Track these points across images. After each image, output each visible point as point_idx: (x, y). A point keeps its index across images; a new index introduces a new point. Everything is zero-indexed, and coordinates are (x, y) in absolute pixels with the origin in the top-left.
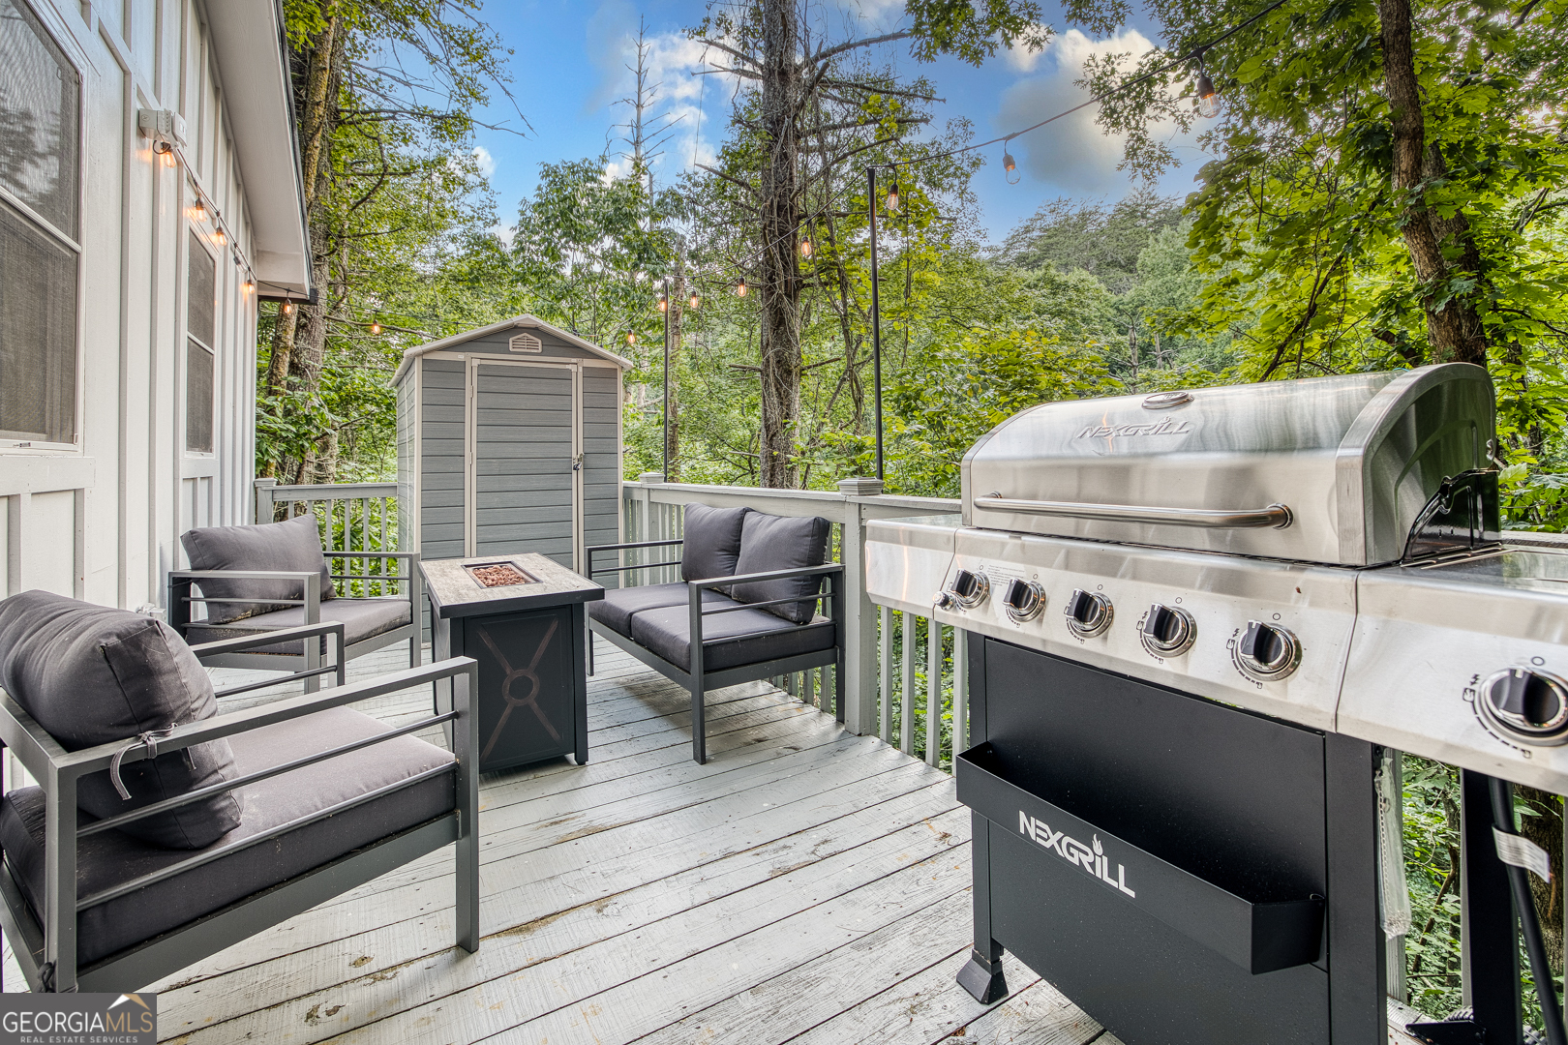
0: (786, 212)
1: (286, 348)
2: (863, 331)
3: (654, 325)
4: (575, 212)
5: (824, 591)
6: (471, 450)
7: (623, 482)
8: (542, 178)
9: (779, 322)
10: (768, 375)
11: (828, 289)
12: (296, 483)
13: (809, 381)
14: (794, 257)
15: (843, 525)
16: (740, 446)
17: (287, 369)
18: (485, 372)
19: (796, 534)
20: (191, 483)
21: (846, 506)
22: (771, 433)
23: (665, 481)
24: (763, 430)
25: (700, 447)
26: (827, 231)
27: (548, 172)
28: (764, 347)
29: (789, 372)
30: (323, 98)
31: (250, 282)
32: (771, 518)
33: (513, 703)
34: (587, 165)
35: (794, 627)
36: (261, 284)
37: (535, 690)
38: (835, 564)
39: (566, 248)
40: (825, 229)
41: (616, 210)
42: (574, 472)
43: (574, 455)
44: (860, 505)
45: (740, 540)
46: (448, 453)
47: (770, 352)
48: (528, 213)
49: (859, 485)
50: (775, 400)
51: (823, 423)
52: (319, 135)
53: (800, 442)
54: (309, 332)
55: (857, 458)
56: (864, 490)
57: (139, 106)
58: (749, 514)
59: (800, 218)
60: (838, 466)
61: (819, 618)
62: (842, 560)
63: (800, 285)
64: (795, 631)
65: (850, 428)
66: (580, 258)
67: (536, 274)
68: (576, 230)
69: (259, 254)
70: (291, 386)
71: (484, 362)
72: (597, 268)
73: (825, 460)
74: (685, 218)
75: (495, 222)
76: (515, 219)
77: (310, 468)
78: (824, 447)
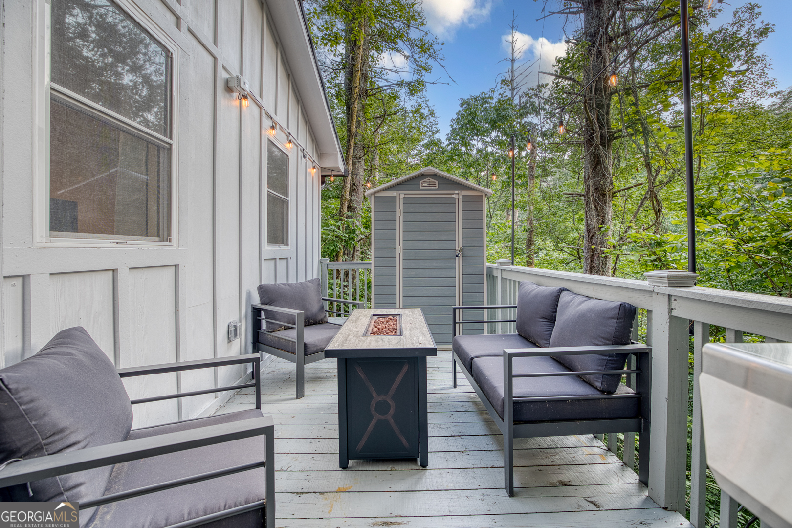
0: (601, 92)
1: (346, 199)
2: (662, 162)
3: (521, 177)
4: (476, 120)
5: (629, 367)
6: (400, 246)
7: (487, 264)
8: (461, 106)
9: (597, 164)
10: (589, 198)
11: (633, 138)
12: (352, 260)
13: (619, 200)
14: (608, 120)
15: (649, 312)
16: (573, 243)
17: (346, 209)
18: (407, 201)
19: (602, 315)
20: (274, 261)
21: (654, 295)
22: (591, 235)
23: (513, 264)
24: (586, 233)
25: (549, 243)
26: (633, 99)
27: (464, 102)
28: (586, 181)
29: (604, 195)
30: (358, 84)
31: (314, 168)
32: (580, 299)
33: (377, 417)
34: (483, 95)
35: (599, 395)
36: (323, 169)
37: (392, 411)
38: (641, 345)
39: (472, 140)
40: (631, 98)
41: (497, 115)
42: (457, 258)
43: (457, 248)
44: (670, 296)
45: (556, 312)
46: (388, 247)
47: (590, 182)
48: (455, 126)
49: (669, 278)
50: (594, 213)
51: (629, 227)
52: (357, 101)
53: (612, 240)
54: (356, 192)
55: (658, 251)
56: (674, 282)
57: (225, 75)
58: (564, 294)
59: (612, 94)
60: (642, 255)
61: (625, 390)
62: (648, 343)
63: (612, 137)
64: (599, 399)
65: (650, 230)
66: (480, 145)
67: (458, 156)
68: (477, 130)
69: (321, 155)
70: (348, 217)
71: (406, 196)
72: (490, 149)
73: (631, 252)
74: (538, 114)
75: (437, 132)
76: (448, 130)
77: (358, 253)
78: (630, 243)
